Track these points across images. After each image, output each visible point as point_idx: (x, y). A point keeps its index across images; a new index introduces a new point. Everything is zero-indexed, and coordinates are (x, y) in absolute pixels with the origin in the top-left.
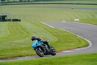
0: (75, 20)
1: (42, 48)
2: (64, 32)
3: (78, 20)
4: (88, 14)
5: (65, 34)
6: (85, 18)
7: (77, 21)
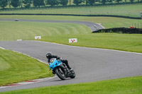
0: (36, 38)
1: (63, 70)
2: (19, 55)
3: (40, 37)
4: (55, 29)
5: (21, 58)
6: (50, 34)
7: (38, 39)
